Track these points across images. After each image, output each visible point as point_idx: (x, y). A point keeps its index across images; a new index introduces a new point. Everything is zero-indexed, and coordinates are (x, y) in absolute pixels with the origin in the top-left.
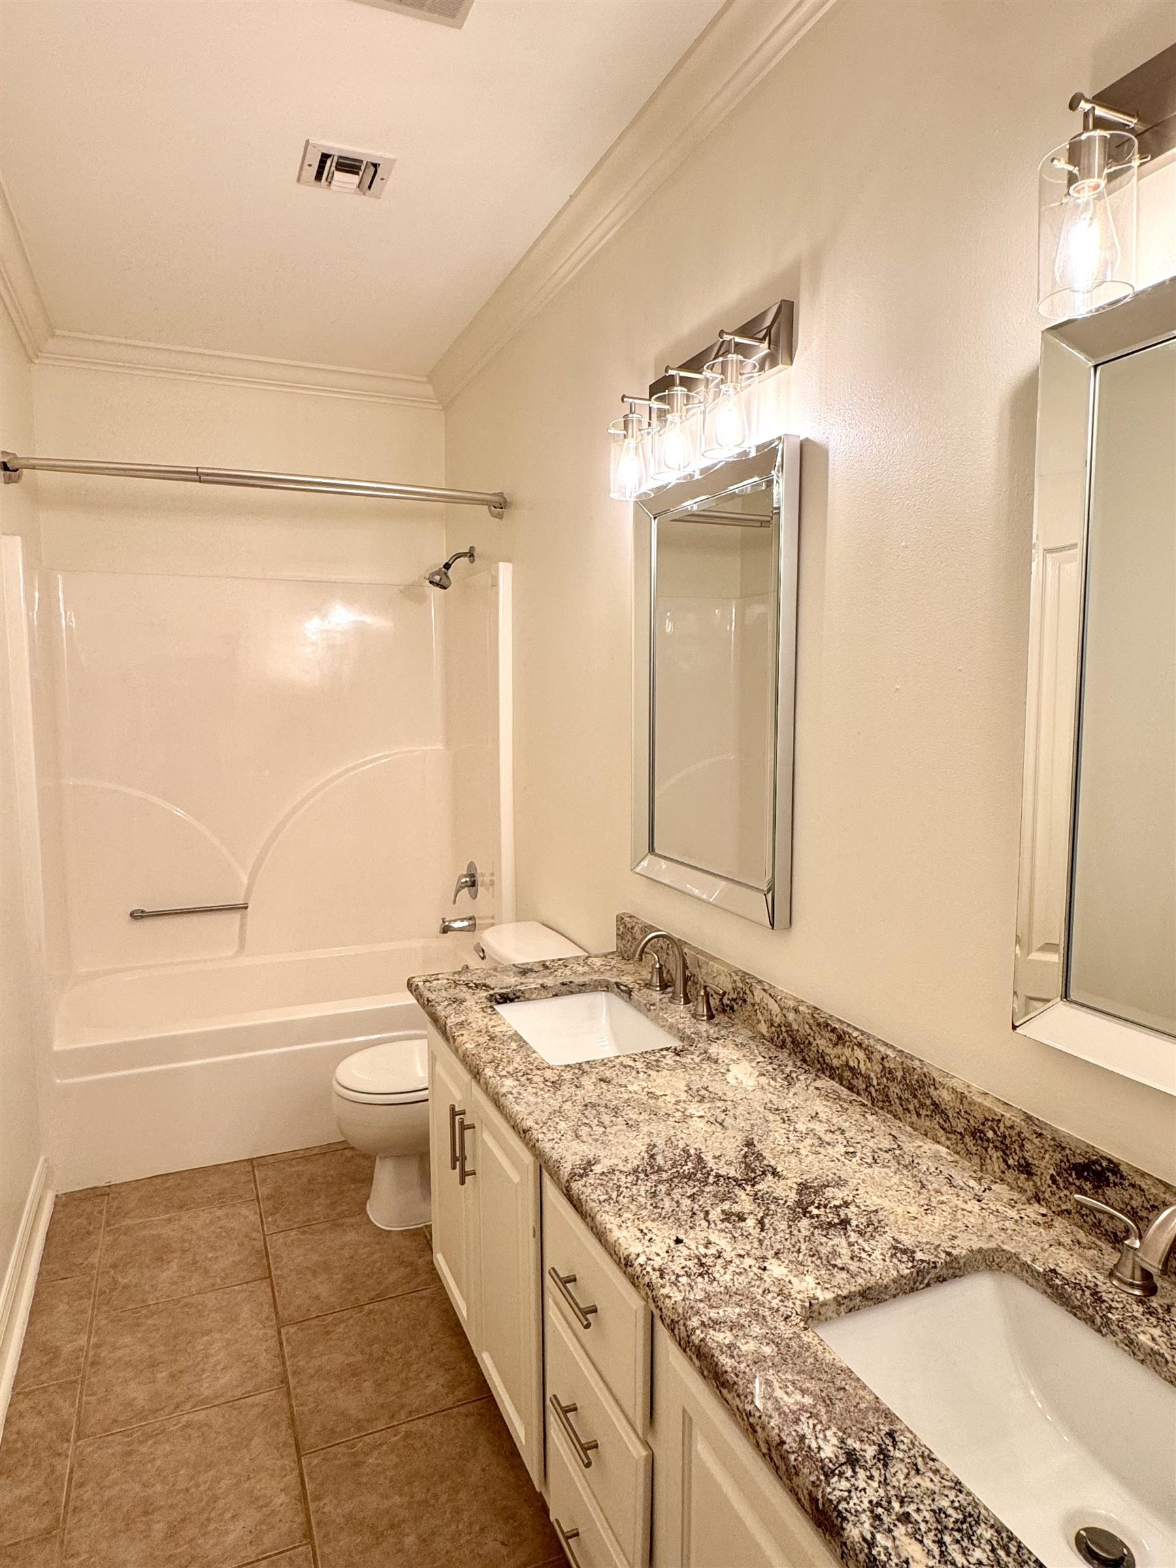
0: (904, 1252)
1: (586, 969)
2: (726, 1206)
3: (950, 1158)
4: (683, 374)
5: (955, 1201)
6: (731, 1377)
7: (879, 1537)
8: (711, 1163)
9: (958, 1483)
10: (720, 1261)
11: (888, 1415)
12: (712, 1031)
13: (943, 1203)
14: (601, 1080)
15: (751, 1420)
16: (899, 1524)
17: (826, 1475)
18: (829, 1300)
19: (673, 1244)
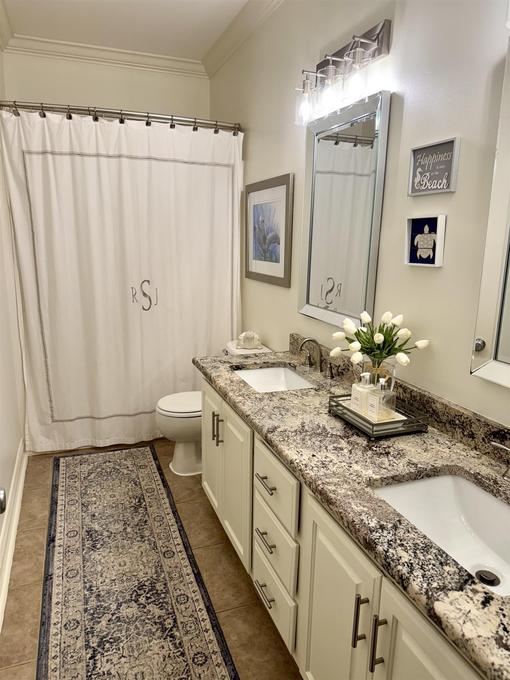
0: (413, 464)
1: (275, 357)
2: (335, 445)
3: (438, 433)
4: (334, 59)
5: (438, 448)
6: (334, 500)
7: (390, 550)
8: (329, 430)
9: (425, 536)
10: (331, 463)
11: (399, 515)
12: (333, 383)
13: (432, 448)
14: (281, 399)
15: (342, 515)
16: (399, 547)
17: (371, 531)
18: (378, 479)
19: (311, 457)
